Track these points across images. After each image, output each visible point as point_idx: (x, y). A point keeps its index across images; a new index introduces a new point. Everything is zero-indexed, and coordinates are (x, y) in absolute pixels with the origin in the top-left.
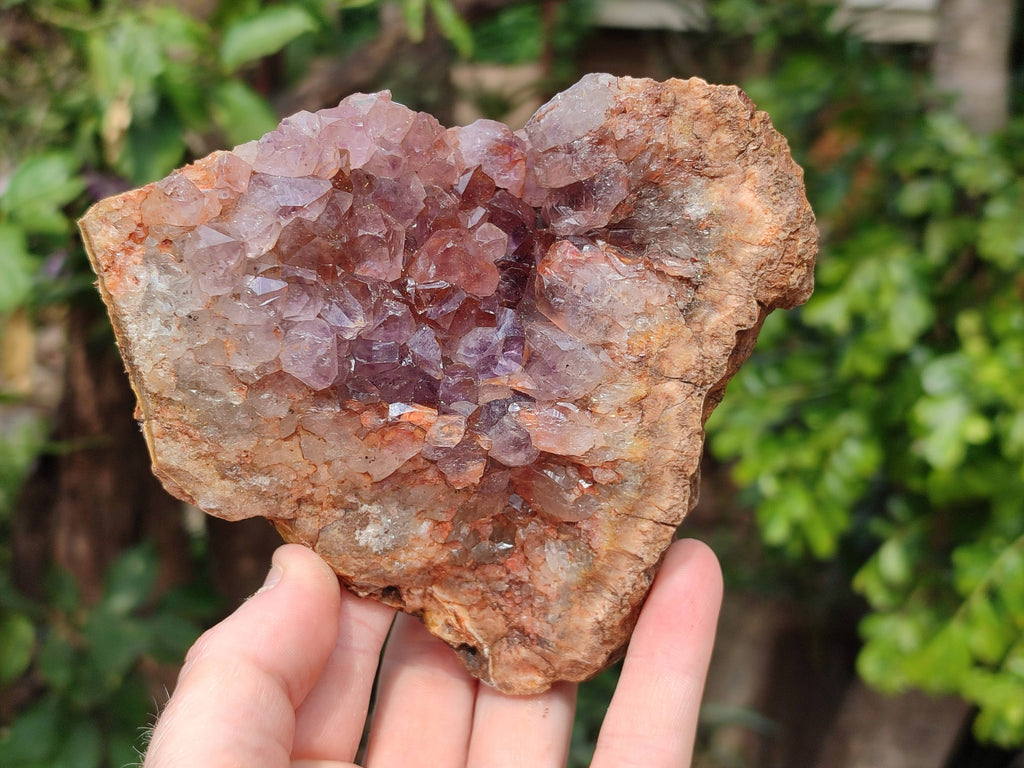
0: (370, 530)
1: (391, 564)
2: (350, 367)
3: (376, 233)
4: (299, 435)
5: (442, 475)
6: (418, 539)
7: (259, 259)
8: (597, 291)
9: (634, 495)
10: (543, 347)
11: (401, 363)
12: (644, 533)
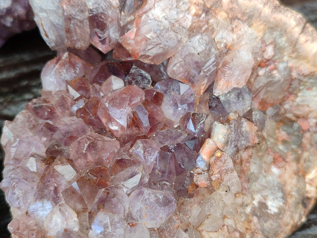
0: (269, 203)
1: (292, 196)
2: (167, 185)
3: (86, 145)
4: (202, 230)
5: (247, 148)
6: (280, 176)
7: (81, 224)
8: (158, 25)
9: (284, 39)
10: (183, 67)
11: (172, 152)
12: (307, 41)
